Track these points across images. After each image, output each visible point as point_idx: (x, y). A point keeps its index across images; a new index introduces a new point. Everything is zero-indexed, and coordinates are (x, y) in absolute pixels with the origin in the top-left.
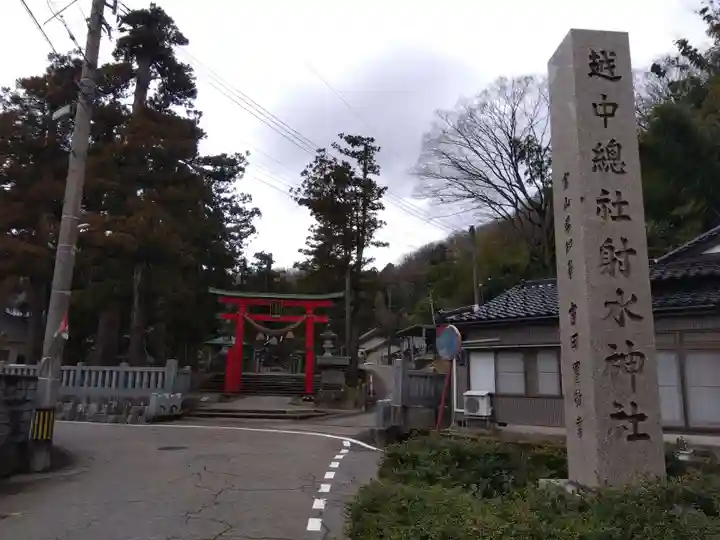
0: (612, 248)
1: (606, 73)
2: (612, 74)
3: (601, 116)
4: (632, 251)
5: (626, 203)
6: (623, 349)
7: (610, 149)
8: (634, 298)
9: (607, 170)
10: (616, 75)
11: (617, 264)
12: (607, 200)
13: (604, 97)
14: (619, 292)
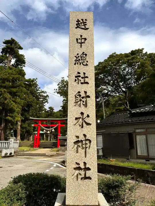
0: (80, 96)
1: (83, 27)
2: (85, 27)
3: (79, 43)
4: (89, 97)
5: (87, 77)
6: (82, 138)
7: (82, 56)
8: (88, 116)
9: (80, 64)
10: (87, 27)
11: (82, 102)
12: (80, 76)
13: (81, 36)
14: (82, 113)
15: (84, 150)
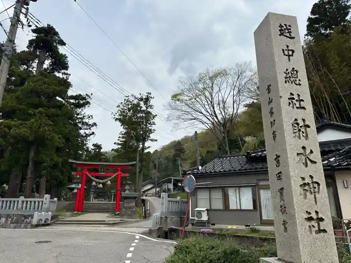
0: (298, 124)
1: (288, 35)
2: (290, 35)
3: (287, 55)
4: (308, 126)
6: (308, 180)
7: (292, 72)
8: (311, 152)
9: (292, 82)
10: (293, 36)
11: (301, 132)
12: (293, 99)
13: (288, 47)
14: (304, 148)
15: (313, 196)
